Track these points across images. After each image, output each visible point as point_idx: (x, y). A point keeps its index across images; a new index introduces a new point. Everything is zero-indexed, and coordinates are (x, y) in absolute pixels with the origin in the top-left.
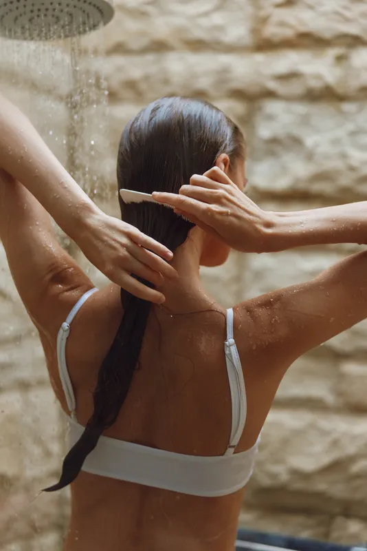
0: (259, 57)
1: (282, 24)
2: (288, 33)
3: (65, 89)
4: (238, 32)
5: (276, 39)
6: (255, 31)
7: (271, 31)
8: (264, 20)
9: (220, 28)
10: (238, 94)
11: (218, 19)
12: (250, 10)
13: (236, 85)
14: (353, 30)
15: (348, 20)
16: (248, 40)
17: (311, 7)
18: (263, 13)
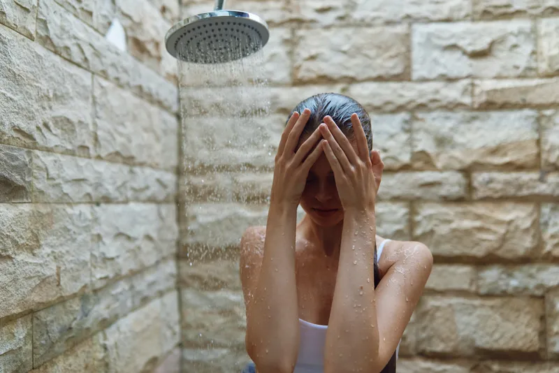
0: (296, 90)
1: (308, 70)
2: (313, 76)
3: (175, 108)
4: (282, 75)
5: (306, 79)
6: (292, 74)
7: (302, 74)
8: (298, 68)
9: (271, 73)
10: (284, 111)
11: (269, 67)
12: (288, 62)
13: (283, 106)
14: (351, 73)
15: (347, 68)
16: (288, 80)
17: (326, 61)
18: (297, 64)
